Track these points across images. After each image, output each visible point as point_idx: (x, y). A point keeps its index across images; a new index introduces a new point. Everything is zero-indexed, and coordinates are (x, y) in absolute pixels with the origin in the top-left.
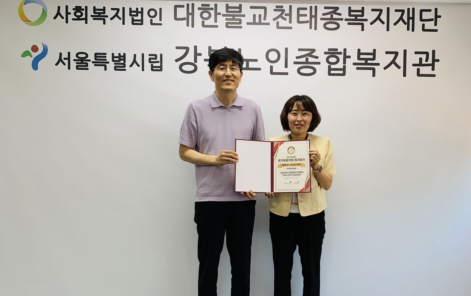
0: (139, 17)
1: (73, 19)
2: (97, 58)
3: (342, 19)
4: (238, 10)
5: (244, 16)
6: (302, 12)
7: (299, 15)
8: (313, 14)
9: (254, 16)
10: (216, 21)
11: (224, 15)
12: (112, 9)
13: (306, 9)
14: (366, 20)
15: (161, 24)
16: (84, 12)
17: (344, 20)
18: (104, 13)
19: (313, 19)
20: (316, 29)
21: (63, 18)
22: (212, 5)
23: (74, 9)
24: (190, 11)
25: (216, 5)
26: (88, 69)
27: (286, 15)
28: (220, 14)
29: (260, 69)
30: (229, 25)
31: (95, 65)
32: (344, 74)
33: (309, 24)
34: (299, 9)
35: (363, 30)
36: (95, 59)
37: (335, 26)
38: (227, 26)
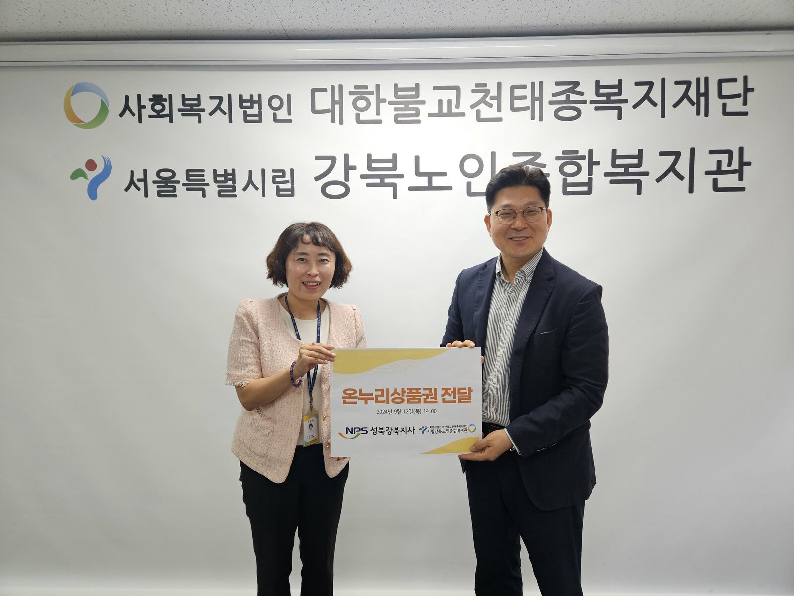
0: (255, 110)
1: (150, 116)
2: (190, 178)
3: (584, 102)
4: (414, 93)
5: (423, 103)
6: (518, 92)
7: (513, 98)
8: (537, 95)
9: (440, 102)
10: (378, 113)
11: (390, 103)
12: (212, 98)
13: (524, 87)
14: (626, 101)
15: (290, 121)
16: (166, 104)
17: (588, 102)
18: (199, 104)
19: (537, 103)
20: (541, 119)
21: (134, 114)
22: (372, 88)
23: (150, 100)
24: (337, 98)
25: (378, 87)
26: (175, 196)
27: (492, 98)
28: (384, 101)
29: (450, 188)
30: (399, 119)
31: (187, 189)
32: (589, 192)
33: (530, 111)
34: (513, 88)
35: (620, 117)
36: (188, 179)
37: (573, 113)
38: (396, 121)
